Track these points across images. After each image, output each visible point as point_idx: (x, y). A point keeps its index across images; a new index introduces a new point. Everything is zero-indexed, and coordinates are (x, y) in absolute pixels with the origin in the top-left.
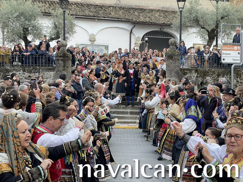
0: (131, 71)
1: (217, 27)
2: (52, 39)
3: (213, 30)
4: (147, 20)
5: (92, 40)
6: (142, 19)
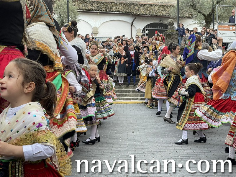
0: (132, 53)
1: (213, 11)
3: (210, 15)
4: (147, 12)
5: (95, 33)
6: (142, 12)
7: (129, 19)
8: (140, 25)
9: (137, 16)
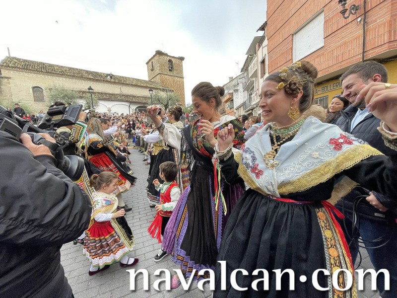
0: (131, 123)
1: (168, 103)
2: (86, 109)
3: (166, 105)
4: (137, 100)
5: (109, 110)
6: (134, 100)
7: (128, 104)
8: (134, 107)
9: (131, 103)
